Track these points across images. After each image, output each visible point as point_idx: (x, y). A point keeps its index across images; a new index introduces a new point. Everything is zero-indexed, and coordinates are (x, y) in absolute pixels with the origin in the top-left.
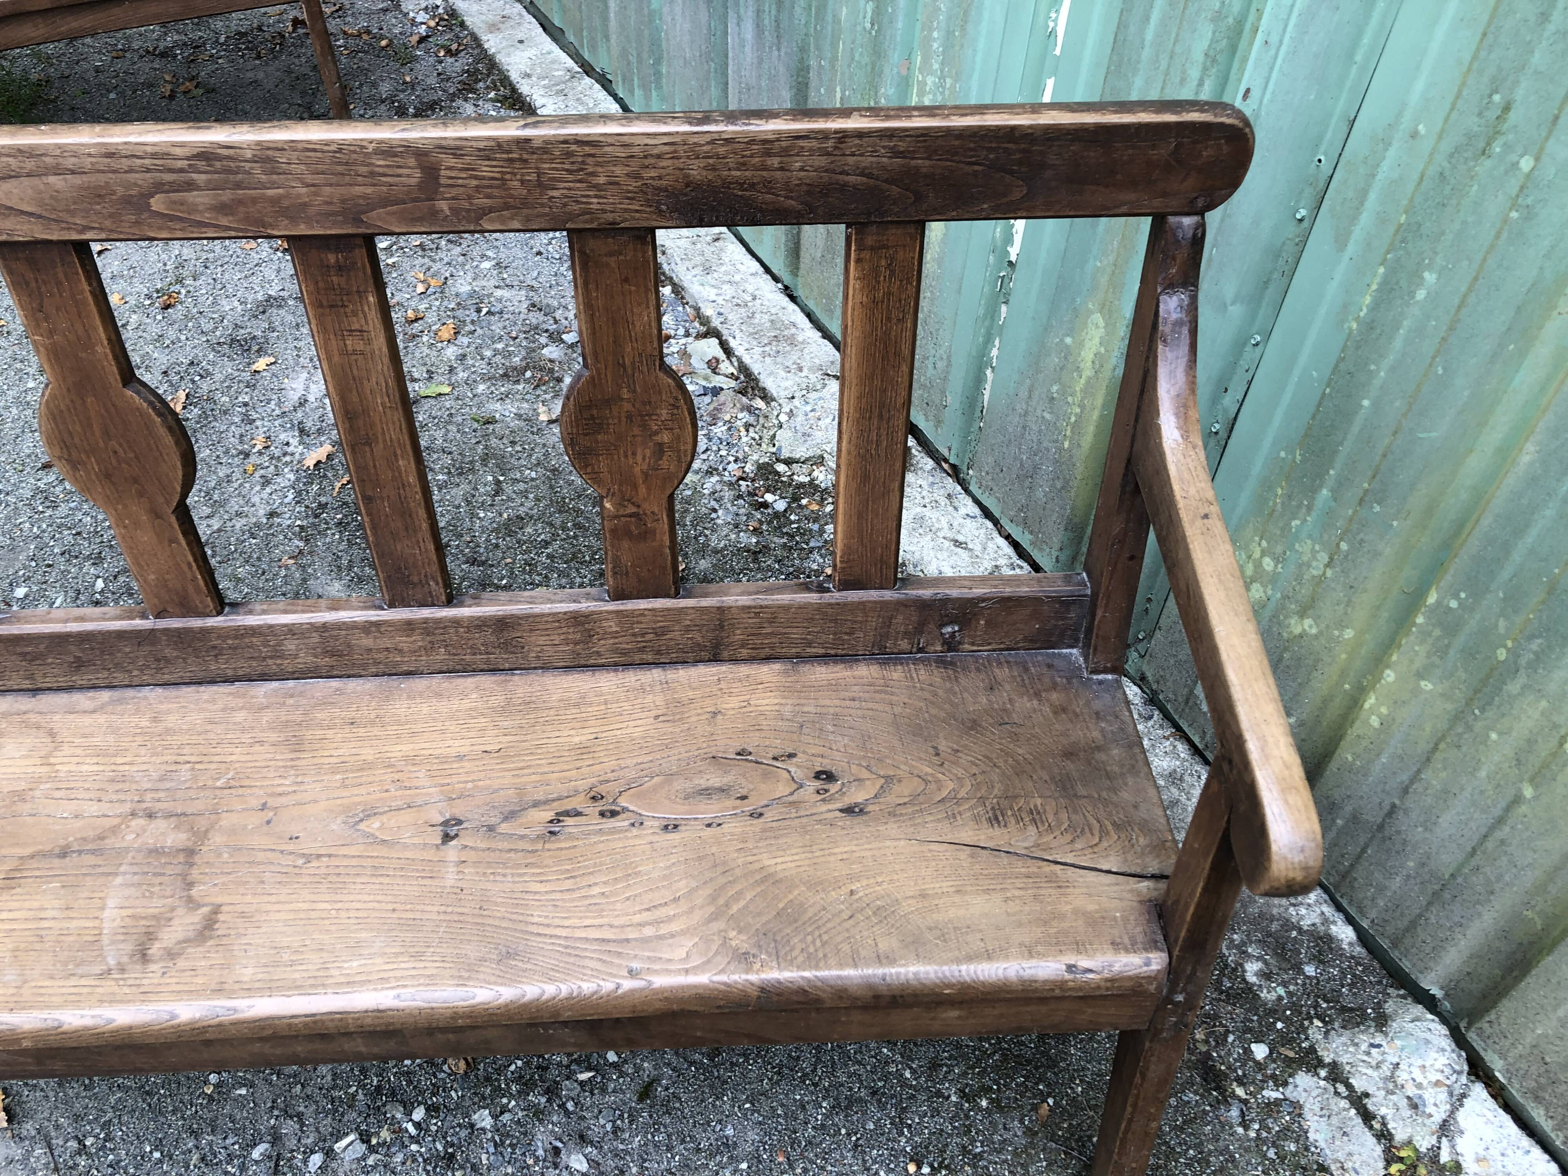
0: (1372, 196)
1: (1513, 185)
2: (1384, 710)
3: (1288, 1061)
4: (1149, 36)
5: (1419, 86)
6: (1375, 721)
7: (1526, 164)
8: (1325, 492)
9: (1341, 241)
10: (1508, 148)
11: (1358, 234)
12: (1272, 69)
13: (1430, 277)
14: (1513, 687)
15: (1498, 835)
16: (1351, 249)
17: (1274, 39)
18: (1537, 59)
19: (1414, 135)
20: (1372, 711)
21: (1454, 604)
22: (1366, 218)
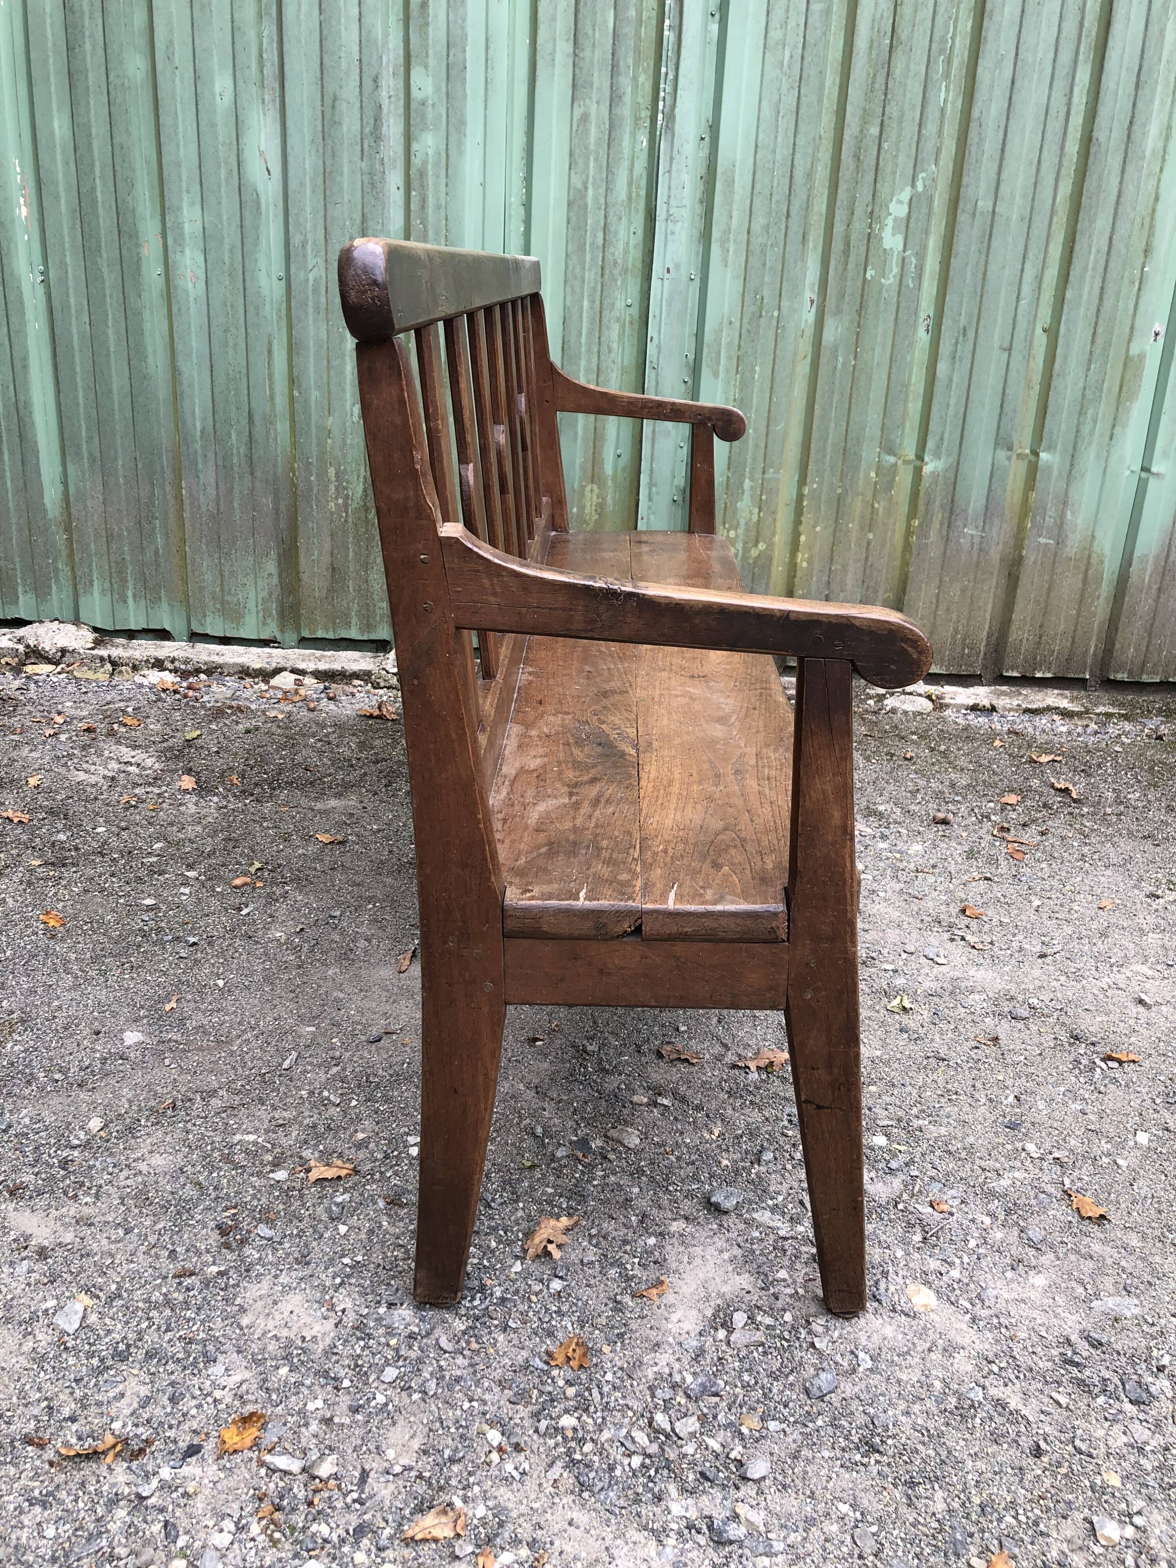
0: (723, 351)
1: (774, 323)
2: (806, 556)
3: (878, 701)
4: (583, 340)
5: (726, 305)
6: (805, 564)
7: (776, 314)
8: (747, 481)
9: (716, 374)
10: (767, 312)
11: (721, 369)
12: (660, 325)
13: (757, 369)
14: (849, 500)
15: (869, 564)
16: (722, 375)
17: (657, 314)
18: (766, 279)
19: (731, 323)
20: (802, 561)
21: (815, 486)
22: (723, 361)
